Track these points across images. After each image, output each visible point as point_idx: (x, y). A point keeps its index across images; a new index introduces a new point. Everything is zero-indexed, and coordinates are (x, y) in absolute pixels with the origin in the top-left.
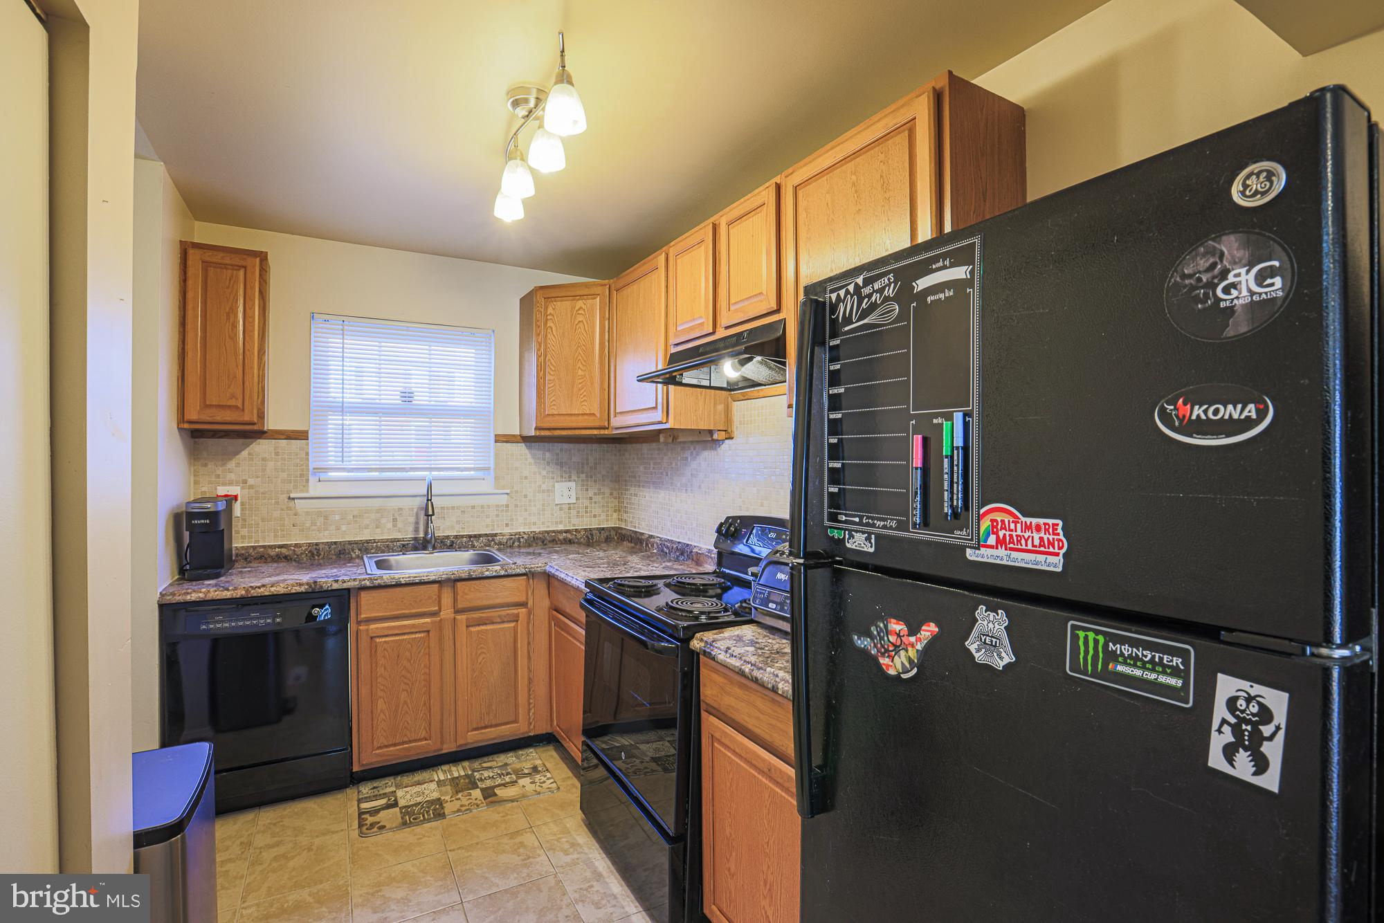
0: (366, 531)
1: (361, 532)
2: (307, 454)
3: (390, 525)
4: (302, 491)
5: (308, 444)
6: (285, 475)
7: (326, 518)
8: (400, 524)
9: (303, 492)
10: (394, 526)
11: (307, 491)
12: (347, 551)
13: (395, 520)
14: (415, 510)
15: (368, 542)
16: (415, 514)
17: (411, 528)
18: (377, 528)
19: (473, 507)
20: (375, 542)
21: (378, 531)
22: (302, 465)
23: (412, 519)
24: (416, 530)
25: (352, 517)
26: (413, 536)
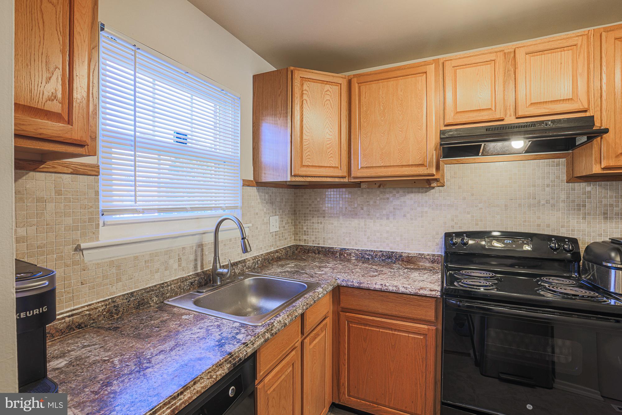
0: (157, 276)
1: (153, 277)
2: (97, 193)
3: (176, 266)
4: (91, 240)
5: (97, 182)
6: (69, 221)
7: (118, 267)
8: (184, 264)
9: (93, 241)
10: (179, 266)
11: (97, 239)
12: (146, 300)
13: (180, 260)
14: (194, 248)
15: (162, 285)
16: (194, 252)
17: (191, 266)
18: (166, 270)
19: (230, 240)
20: (168, 286)
21: (167, 273)
22: (91, 207)
23: (192, 257)
24: (196, 267)
25: (144, 263)
26: (194, 273)
